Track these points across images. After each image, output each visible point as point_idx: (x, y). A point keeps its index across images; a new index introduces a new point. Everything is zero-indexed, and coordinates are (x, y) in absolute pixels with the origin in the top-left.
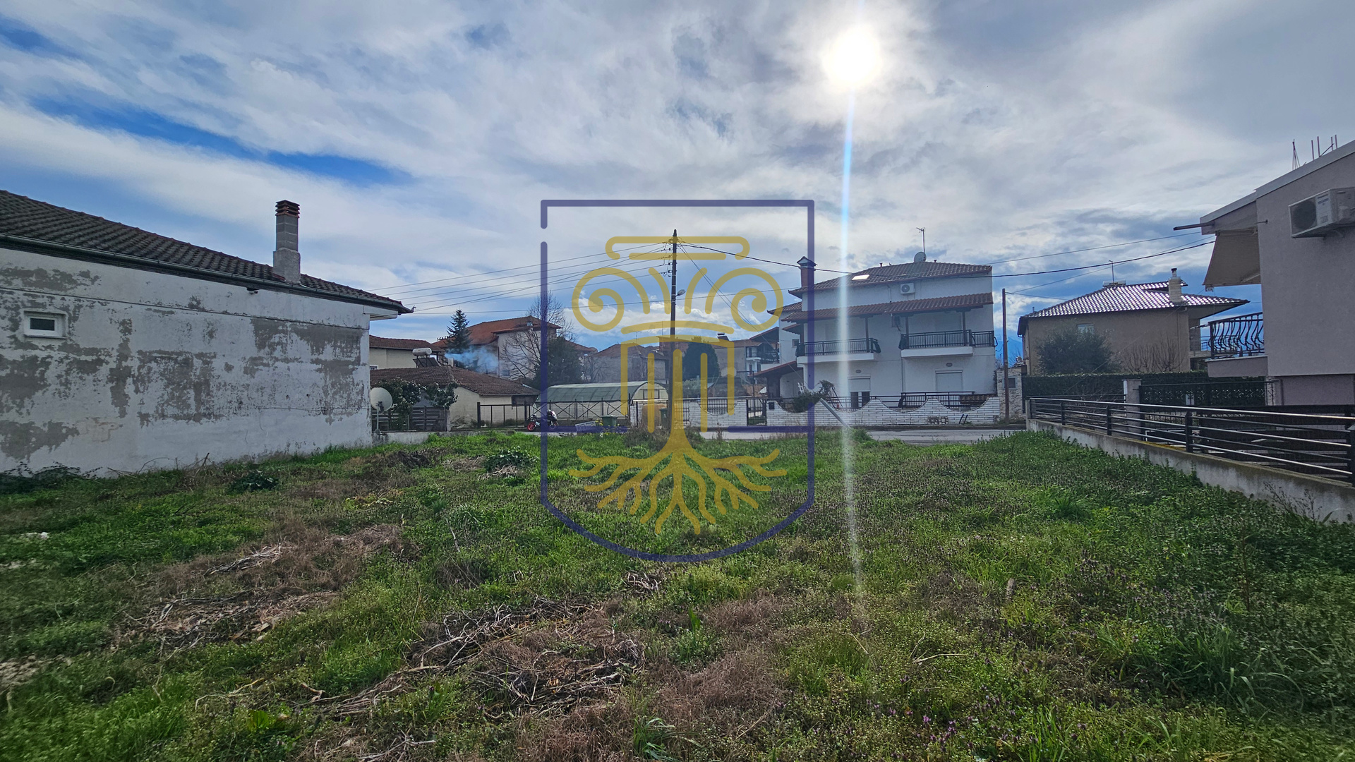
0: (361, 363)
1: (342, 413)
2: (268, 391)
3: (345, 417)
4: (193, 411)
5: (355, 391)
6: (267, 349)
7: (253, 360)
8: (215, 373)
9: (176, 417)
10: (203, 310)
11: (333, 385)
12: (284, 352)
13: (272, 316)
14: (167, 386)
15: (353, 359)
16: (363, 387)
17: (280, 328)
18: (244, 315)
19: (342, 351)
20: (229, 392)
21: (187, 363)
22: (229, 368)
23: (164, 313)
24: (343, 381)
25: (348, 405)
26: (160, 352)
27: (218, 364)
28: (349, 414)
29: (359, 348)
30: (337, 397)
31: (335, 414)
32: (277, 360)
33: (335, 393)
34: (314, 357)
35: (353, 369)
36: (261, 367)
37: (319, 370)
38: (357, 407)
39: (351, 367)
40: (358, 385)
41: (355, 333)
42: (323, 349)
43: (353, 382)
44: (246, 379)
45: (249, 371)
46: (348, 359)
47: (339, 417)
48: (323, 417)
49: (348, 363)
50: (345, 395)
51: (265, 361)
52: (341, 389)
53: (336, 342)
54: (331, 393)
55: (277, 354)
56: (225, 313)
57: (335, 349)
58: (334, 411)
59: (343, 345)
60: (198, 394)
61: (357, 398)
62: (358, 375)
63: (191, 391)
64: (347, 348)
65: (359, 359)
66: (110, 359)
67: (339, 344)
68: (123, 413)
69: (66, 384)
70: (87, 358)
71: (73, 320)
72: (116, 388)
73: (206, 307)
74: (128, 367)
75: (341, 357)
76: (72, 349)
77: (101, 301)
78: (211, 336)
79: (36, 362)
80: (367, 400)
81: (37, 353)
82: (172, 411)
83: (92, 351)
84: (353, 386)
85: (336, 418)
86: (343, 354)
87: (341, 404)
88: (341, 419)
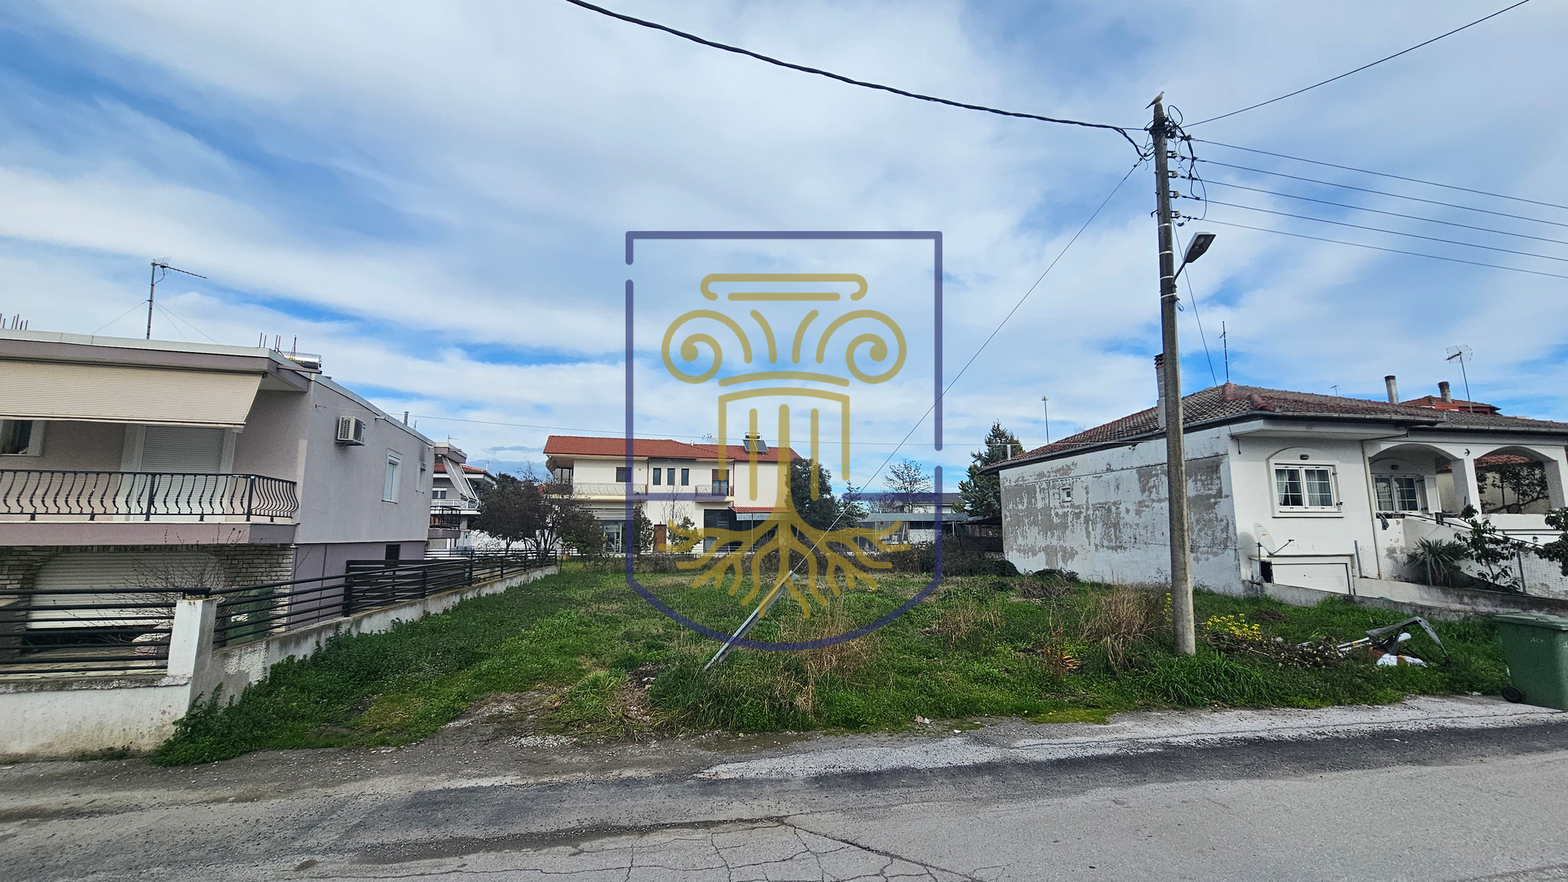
0: (1223, 495)
1: (1208, 553)
2: (1150, 528)
3: (1210, 556)
4: (1113, 544)
5: (1220, 528)
6: (1147, 493)
7: (1140, 502)
8: (1122, 515)
9: (1108, 548)
10: (1113, 471)
11: (1198, 521)
12: (1157, 493)
13: (1147, 464)
14: (1103, 526)
15: (1214, 492)
16: (1228, 524)
17: (1154, 472)
18: (1132, 468)
19: (1203, 484)
20: (1129, 530)
21: (1109, 510)
22: (1128, 511)
23: (1098, 477)
24: (1207, 517)
25: (1213, 544)
26: (1099, 503)
27: (1122, 508)
28: (1215, 554)
29: (1219, 478)
30: (1202, 534)
31: (1202, 554)
32: (1154, 501)
33: (1200, 530)
35: (1216, 503)
36: (1144, 508)
38: (1223, 546)
39: (1213, 500)
40: (1222, 520)
41: (1214, 462)
43: (1217, 518)
44: (1137, 520)
45: (1138, 513)
46: (1210, 492)
47: (1205, 556)
49: (1209, 497)
50: (1210, 533)
51: (1147, 504)
52: (1205, 526)
53: (1196, 476)
54: (1196, 529)
55: (1154, 496)
56: (1123, 469)
57: (1196, 484)
58: (1201, 549)
59: (1203, 478)
60: (1115, 532)
61: (1222, 536)
62: (1221, 510)
63: (1112, 529)
64: (1207, 480)
65: (1220, 491)
66: (1084, 511)
67: (1199, 478)
68: (1090, 543)
69: (1073, 525)
70: (1077, 511)
71: (1072, 490)
72: (1087, 528)
73: (1114, 467)
74: (1089, 515)
75: (1202, 491)
76: (1073, 506)
77: (1079, 477)
78: (1118, 488)
79: (1065, 515)
80: (1233, 538)
81: (1066, 510)
82: (1106, 543)
83: (1078, 507)
84: (1217, 522)
85: (1203, 557)
86: (1204, 488)
87: (1207, 542)
88: (1208, 559)
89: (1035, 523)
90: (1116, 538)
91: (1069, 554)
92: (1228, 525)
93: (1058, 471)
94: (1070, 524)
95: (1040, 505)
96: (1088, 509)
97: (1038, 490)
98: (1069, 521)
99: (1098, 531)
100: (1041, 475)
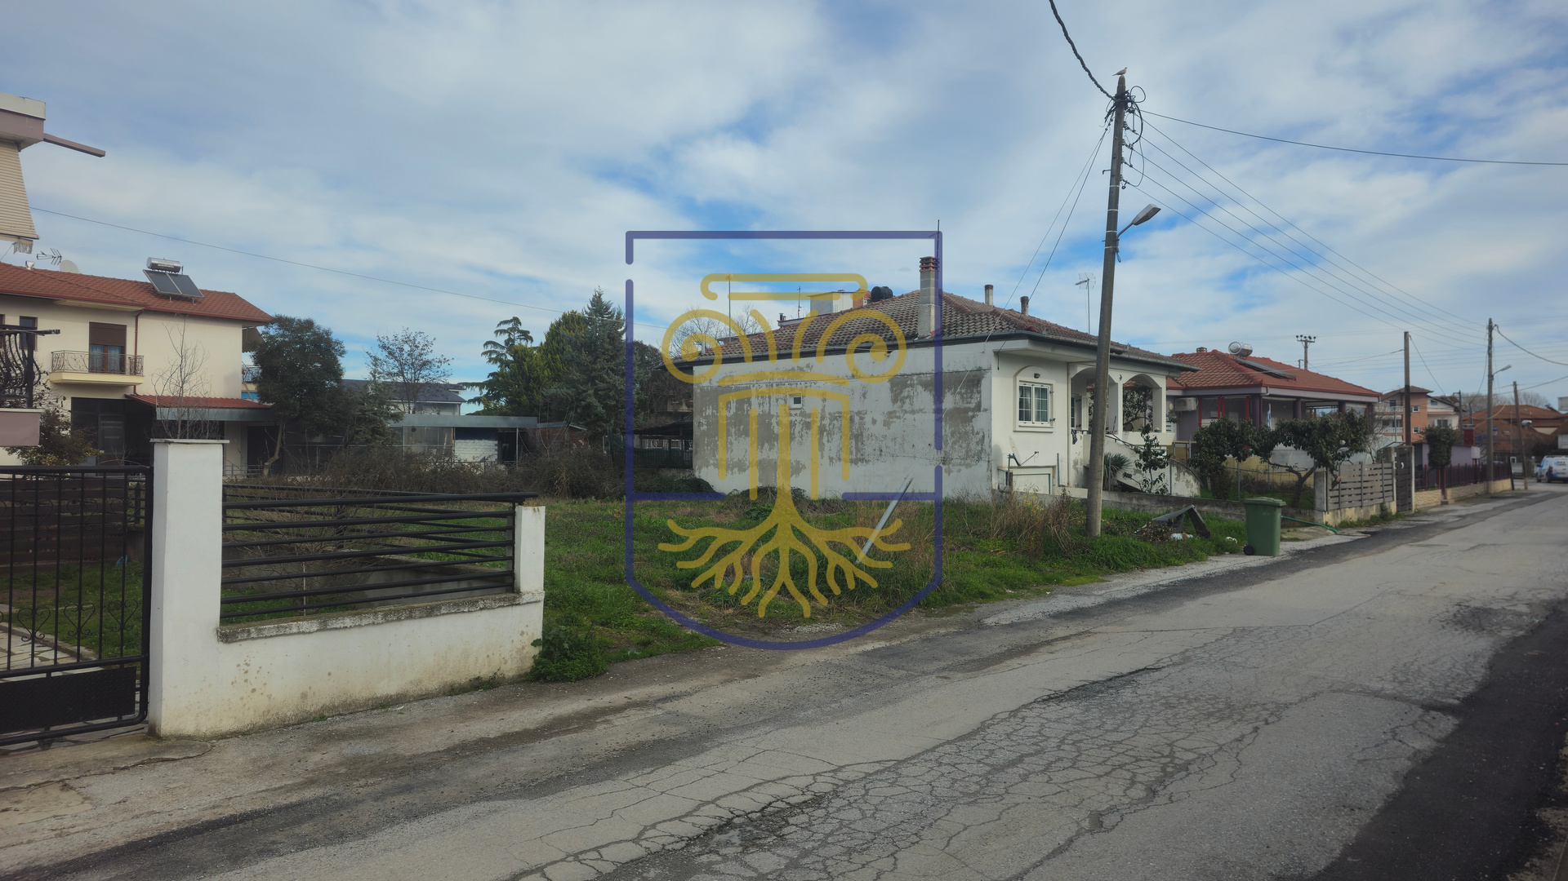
0: (982, 409)
1: (960, 465)
3: (963, 468)
5: (975, 440)
11: (953, 434)
15: (972, 406)
19: (962, 398)
24: (962, 430)
25: (967, 456)
28: (968, 466)
29: (979, 392)
30: (956, 447)
31: (954, 465)
33: (954, 443)
35: (973, 417)
38: (976, 458)
39: (970, 414)
40: (978, 433)
41: (976, 376)
42: (944, 396)
43: (973, 430)
46: (968, 405)
47: (958, 468)
48: (943, 468)
49: (967, 410)
50: (964, 445)
52: (960, 438)
53: (956, 388)
54: (950, 442)
57: (954, 396)
58: (953, 462)
59: (963, 391)
61: (975, 447)
62: (979, 423)
64: (966, 393)
65: (979, 405)
67: (958, 390)
75: (960, 404)
80: (988, 450)
84: (973, 434)
85: (955, 469)
86: (963, 401)
87: (960, 454)
88: (959, 471)
92: (984, 438)
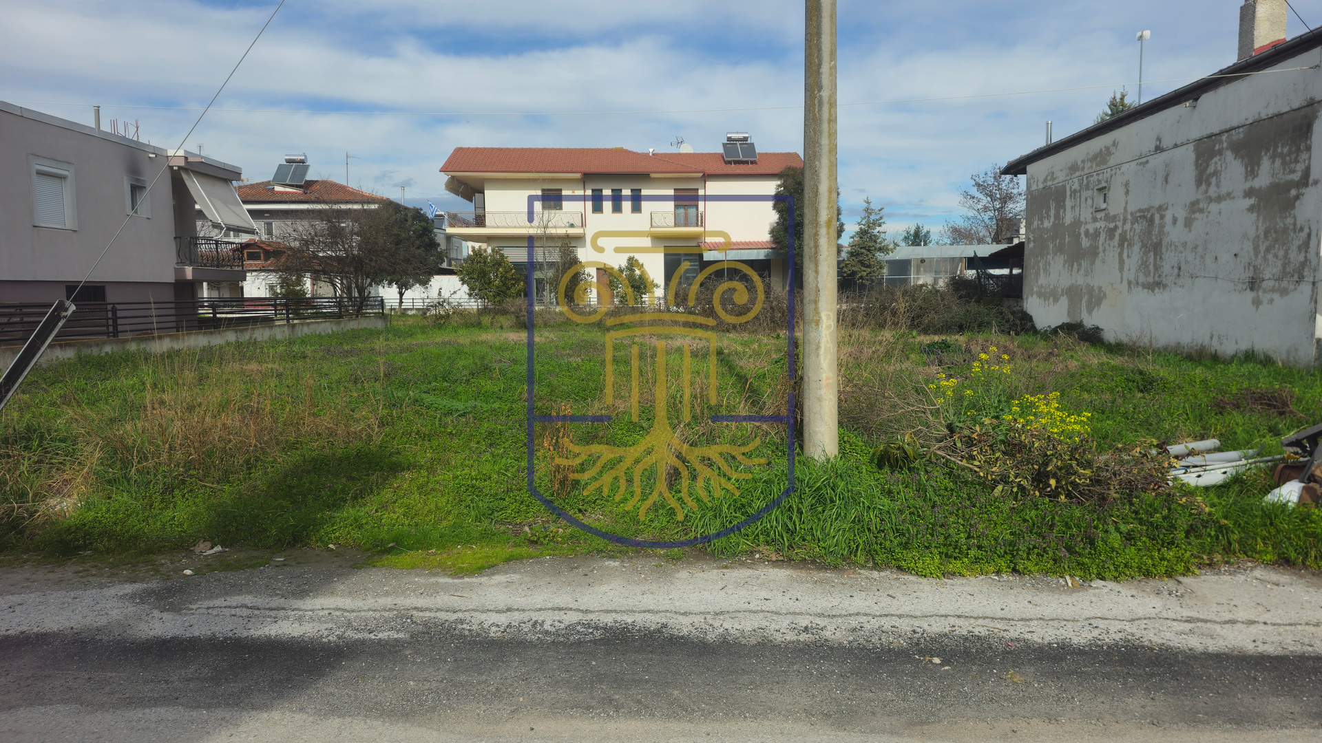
0: (1311, 181)
1: (1273, 290)
2: (1200, 249)
3: (1276, 296)
4: (1151, 280)
5: (1297, 243)
6: (1204, 187)
7: (1192, 205)
8: (1167, 229)
9: (1143, 286)
10: (1163, 150)
11: (1266, 233)
12: (1218, 186)
13: (1209, 133)
14: (1141, 249)
15: (1296, 177)
16: (1309, 235)
17: (1217, 148)
18: (1188, 142)
19: (1284, 163)
20: (1172, 254)
21: (1151, 221)
22: (1175, 221)
23: (1144, 164)
24: (1281, 224)
25: (1284, 274)
26: (1140, 211)
27: (1168, 217)
28: (1284, 292)
29: (1309, 149)
30: (1270, 257)
31: (1265, 292)
32: (1211, 200)
33: (1268, 250)
34: (1247, 186)
35: (1297, 197)
36: (1197, 215)
37: (1251, 209)
38: (1296, 277)
39: (1293, 192)
40: (1301, 230)
41: (1306, 117)
42: (1259, 165)
43: (1295, 224)
44: (1185, 235)
45: (1188, 223)
46: (1292, 176)
47: (1268, 296)
48: (1250, 295)
49: (1291, 185)
50: (1281, 253)
51: (1201, 206)
52: (1276, 241)
53: (1276, 147)
54: (1262, 248)
55: (1212, 192)
56: (1176, 146)
57: (1273, 162)
58: (1264, 284)
59: (1286, 151)
60: (1155, 258)
61: (1296, 257)
62: (1303, 209)
63: (1152, 254)
64: (1290, 153)
65: (1306, 174)
66: (1120, 224)
67: (1279, 150)
68: (1122, 279)
69: (1104, 251)
70: (1112, 225)
71: (1109, 190)
72: (1121, 254)
73: (1164, 145)
74: (1126, 231)
75: (1280, 176)
76: (1108, 218)
77: (1119, 166)
78: (1166, 181)
79: (1097, 233)
80: (1314, 262)
81: (1098, 225)
82: (1142, 279)
83: (1114, 218)
84: (1295, 232)
85: (1265, 297)
86: (1284, 169)
87: (1275, 271)
88: (1271, 301)
89: (1060, 250)
90: (1156, 268)
91: (1096, 298)
93: (1095, 157)
94: (1101, 249)
95: (1068, 218)
96: (1125, 220)
97: (1068, 193)
98: (1100, 243)
99: (1134, 256)
100: (1074, 168)
